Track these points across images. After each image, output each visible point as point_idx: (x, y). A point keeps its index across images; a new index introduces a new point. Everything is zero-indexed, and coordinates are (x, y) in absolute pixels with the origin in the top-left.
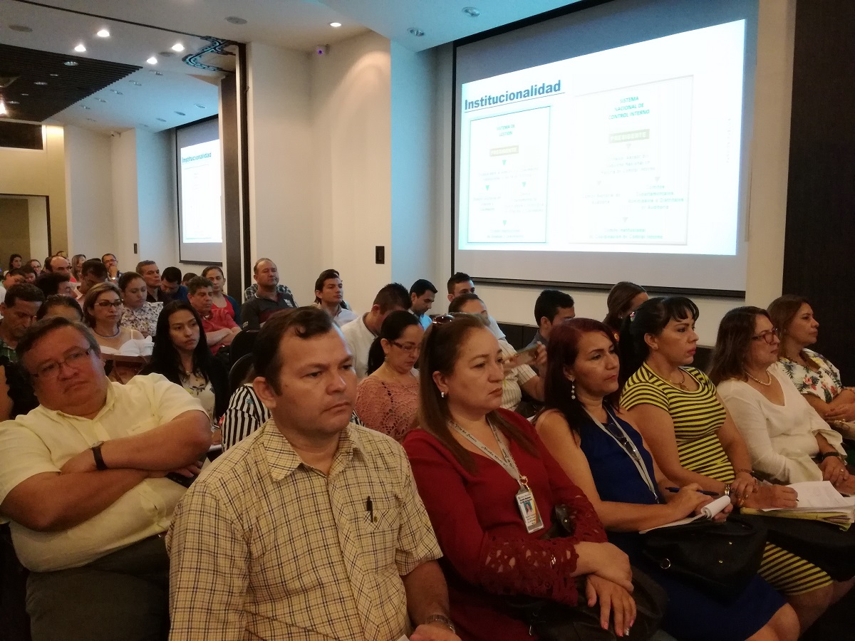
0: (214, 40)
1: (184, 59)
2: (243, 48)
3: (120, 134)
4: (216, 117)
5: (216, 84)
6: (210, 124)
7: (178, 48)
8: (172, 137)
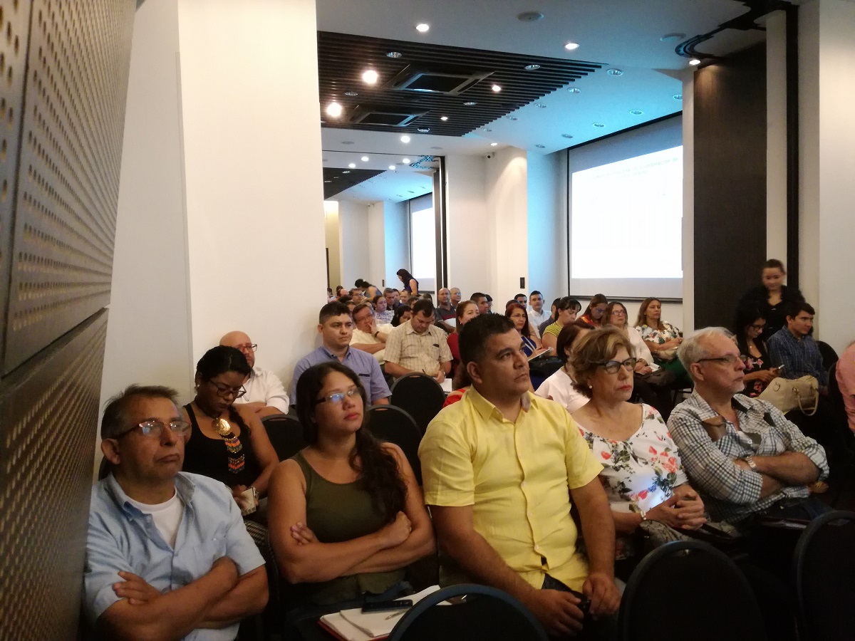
0: (426, 157)
1: (410, 165)
2: (443, 159)
3: (373, 204)
4: (431, 193)
5: (430, 175)
6: (428, 197)
7: (406, 161)
8: (406, 206)
